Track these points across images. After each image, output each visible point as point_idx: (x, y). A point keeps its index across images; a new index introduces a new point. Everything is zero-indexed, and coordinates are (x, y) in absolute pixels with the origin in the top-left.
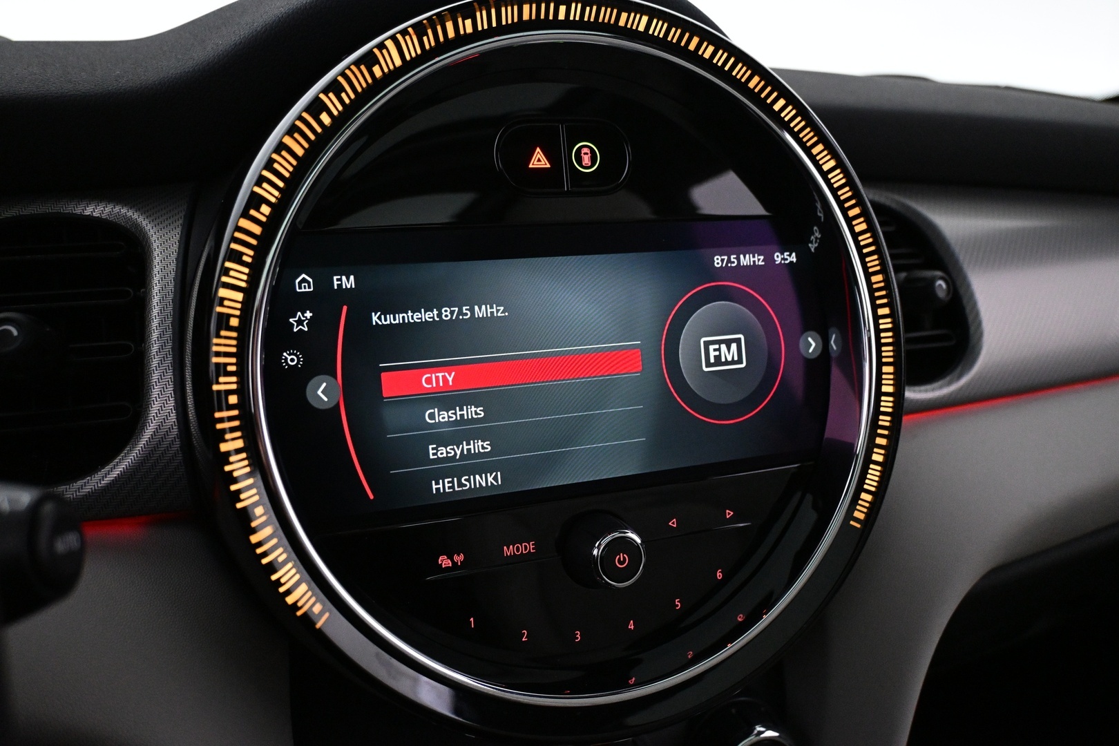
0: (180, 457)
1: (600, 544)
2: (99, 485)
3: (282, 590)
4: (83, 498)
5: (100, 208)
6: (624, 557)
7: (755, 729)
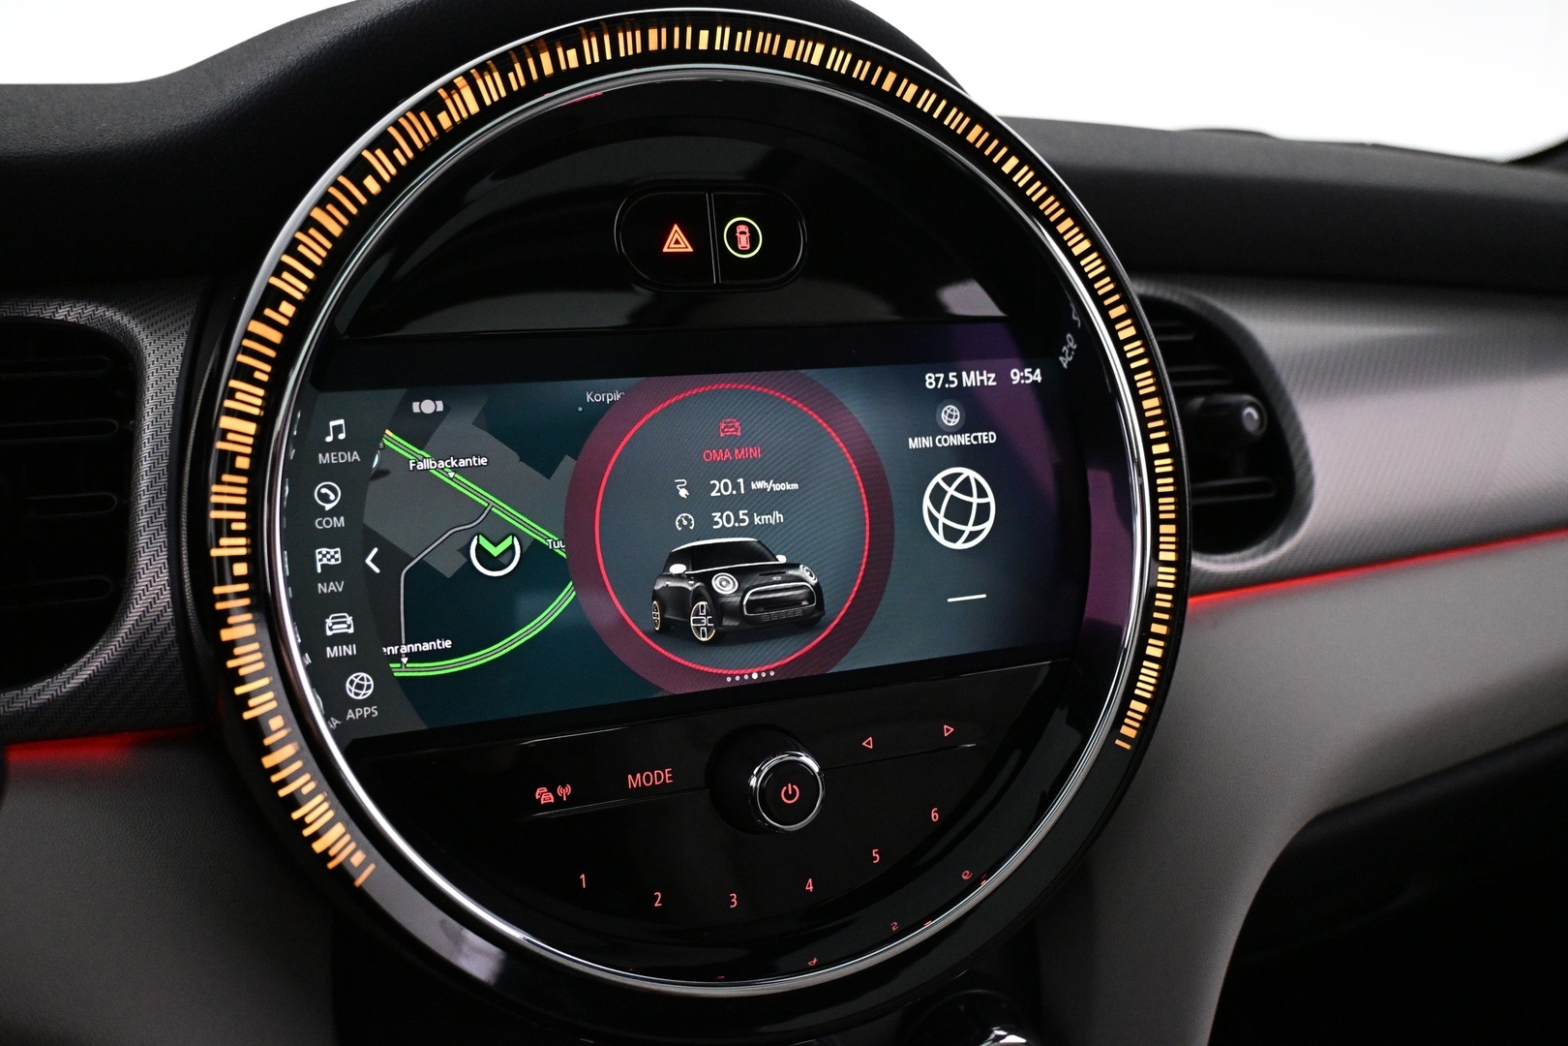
0: (175, 651)
1: (760, 771)
2: (64, 690)
3: (307, 832)
4: (41, 708)
5: (78, 309)
6: (793, 790)
7: (992, 1032)
